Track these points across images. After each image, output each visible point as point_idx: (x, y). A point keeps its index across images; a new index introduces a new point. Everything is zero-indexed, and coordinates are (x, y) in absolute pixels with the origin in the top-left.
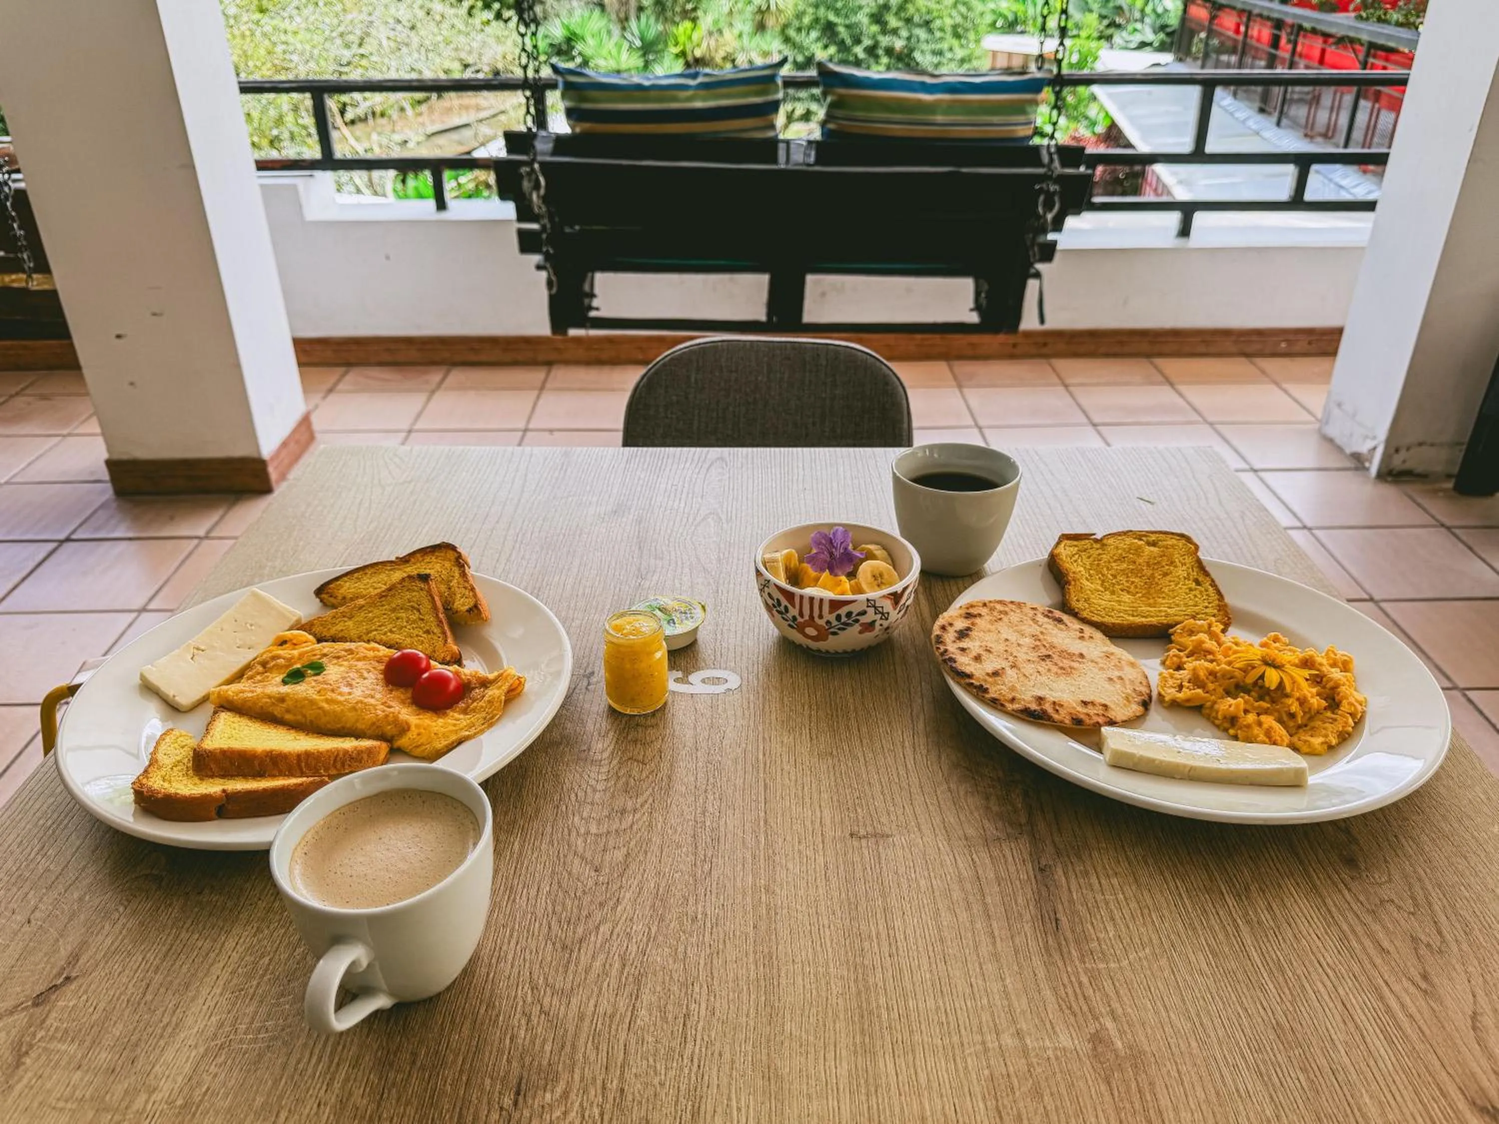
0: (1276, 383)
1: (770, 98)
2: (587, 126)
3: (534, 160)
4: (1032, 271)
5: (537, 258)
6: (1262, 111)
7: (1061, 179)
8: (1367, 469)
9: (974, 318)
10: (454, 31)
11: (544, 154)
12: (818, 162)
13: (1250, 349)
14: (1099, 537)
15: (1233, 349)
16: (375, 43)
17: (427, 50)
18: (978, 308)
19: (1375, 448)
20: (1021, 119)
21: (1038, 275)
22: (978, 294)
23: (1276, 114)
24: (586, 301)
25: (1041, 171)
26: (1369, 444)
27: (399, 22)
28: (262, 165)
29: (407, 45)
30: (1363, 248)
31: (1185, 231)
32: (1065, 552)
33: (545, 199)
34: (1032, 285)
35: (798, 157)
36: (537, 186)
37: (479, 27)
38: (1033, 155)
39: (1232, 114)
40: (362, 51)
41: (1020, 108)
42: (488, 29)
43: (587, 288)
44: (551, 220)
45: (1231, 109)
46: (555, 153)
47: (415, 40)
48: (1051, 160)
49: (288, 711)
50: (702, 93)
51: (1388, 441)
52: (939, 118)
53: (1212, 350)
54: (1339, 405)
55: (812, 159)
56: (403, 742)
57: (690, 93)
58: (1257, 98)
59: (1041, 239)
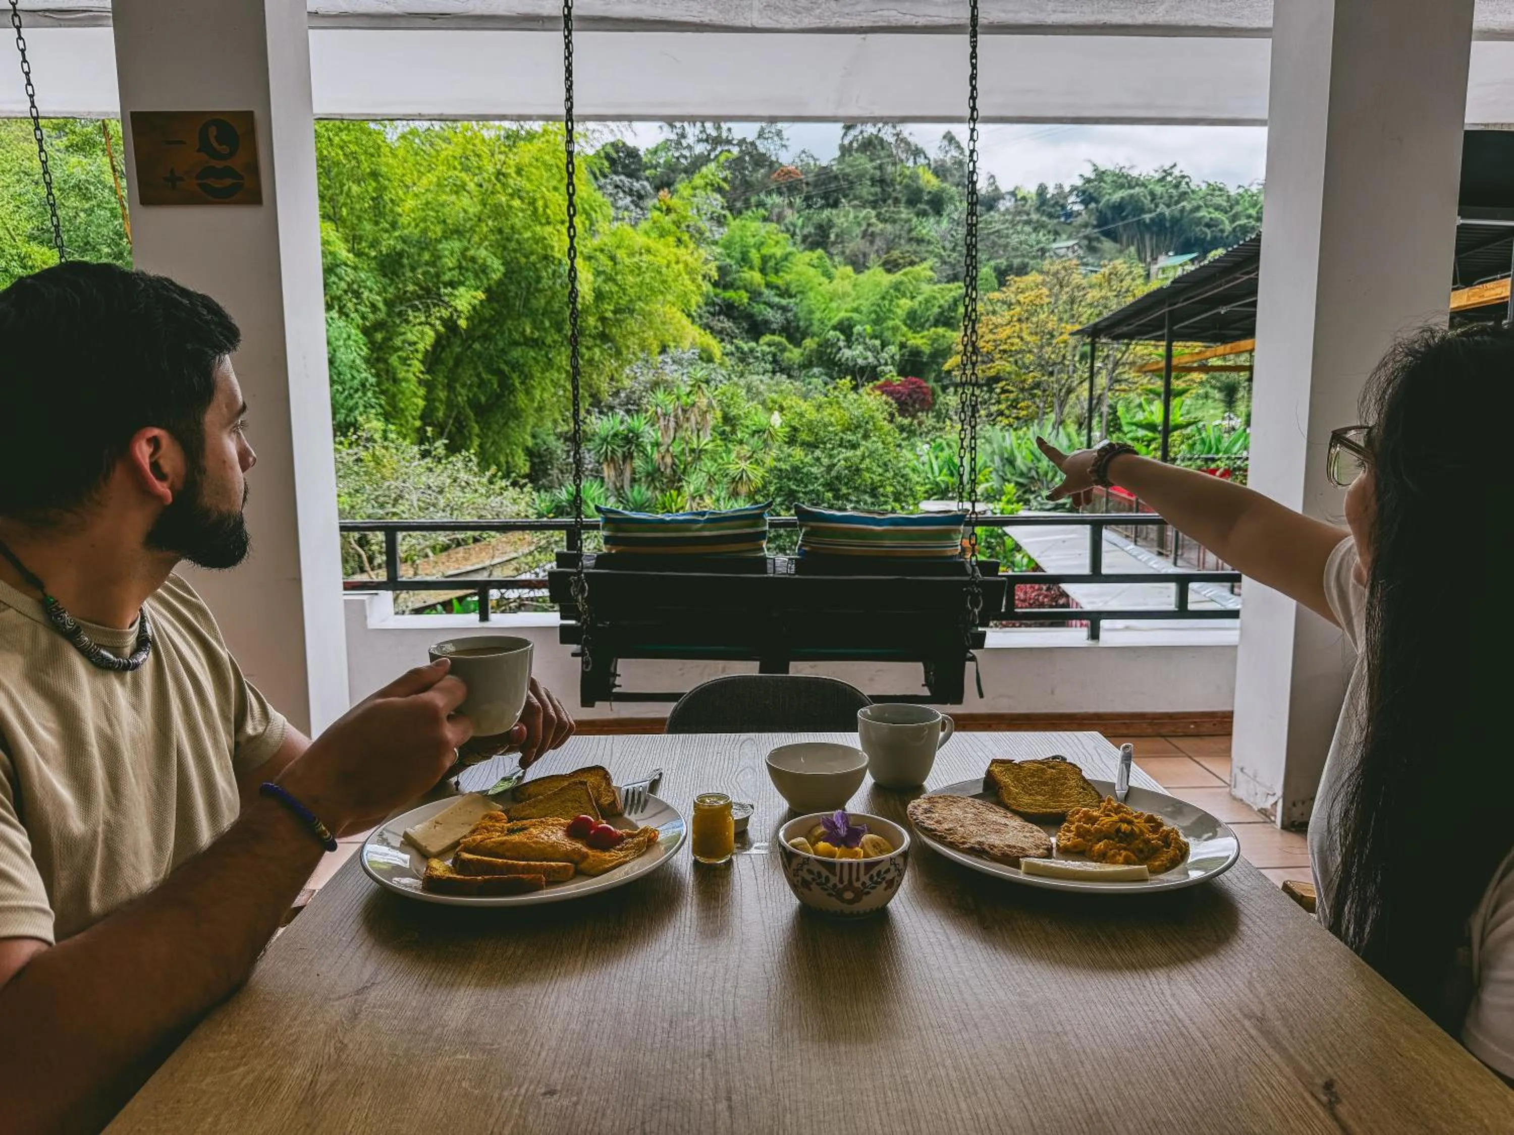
0: (1190, 757)
1: (760, 529)
2: (621, 548)
3: (580, 572)
4: (969, 655)
5: (575, 648)
6: (1160, 554)
7: (982, 584)
8: (1274, 822)
9: (926, 692)
10: (477, 495)
11: (588, 568)
12: (797, 572)
13: (1163, 731)
14: (1017, 761)
15: (1149, 731)
16: (407, 503)
17: (452, 509)
18: (928, 684)
19: (1276, 803)
20: (949, 543)
21: (973, 659)
22: (927, 673)
23: (1172, 556)
24: (612, 679)
25: (967, 578)
26: (1272, 800)
27: (430, 488)
28: (348, 586)
29: (434, 505)
30: (1236, 647)
31: (1094, 634)
32: (996, 770)
33: (587, 600)
34: (970, 666)
35: (781, 570)
36: (582, 590)
37: (498, 491)
38: (959, 567)
39: (1135, 557)
40: (394, 510)
41: (947, 536)
42: (505, 493)
43: (612, 669)
44: (590, 615)
45: (1135, 553)
46: (595, 567)
47: (442, 502)
48: (974, 570)
49: (508, 850)
50: (709, 525)
51: (1285, 797)
52: (887, 543)
53: (1131, 731)
54: (1242, 770)
55: (793, 570)
56: (584, 865)
57: (699, 525)
58: (1155, 544)
59: (973, 631)
